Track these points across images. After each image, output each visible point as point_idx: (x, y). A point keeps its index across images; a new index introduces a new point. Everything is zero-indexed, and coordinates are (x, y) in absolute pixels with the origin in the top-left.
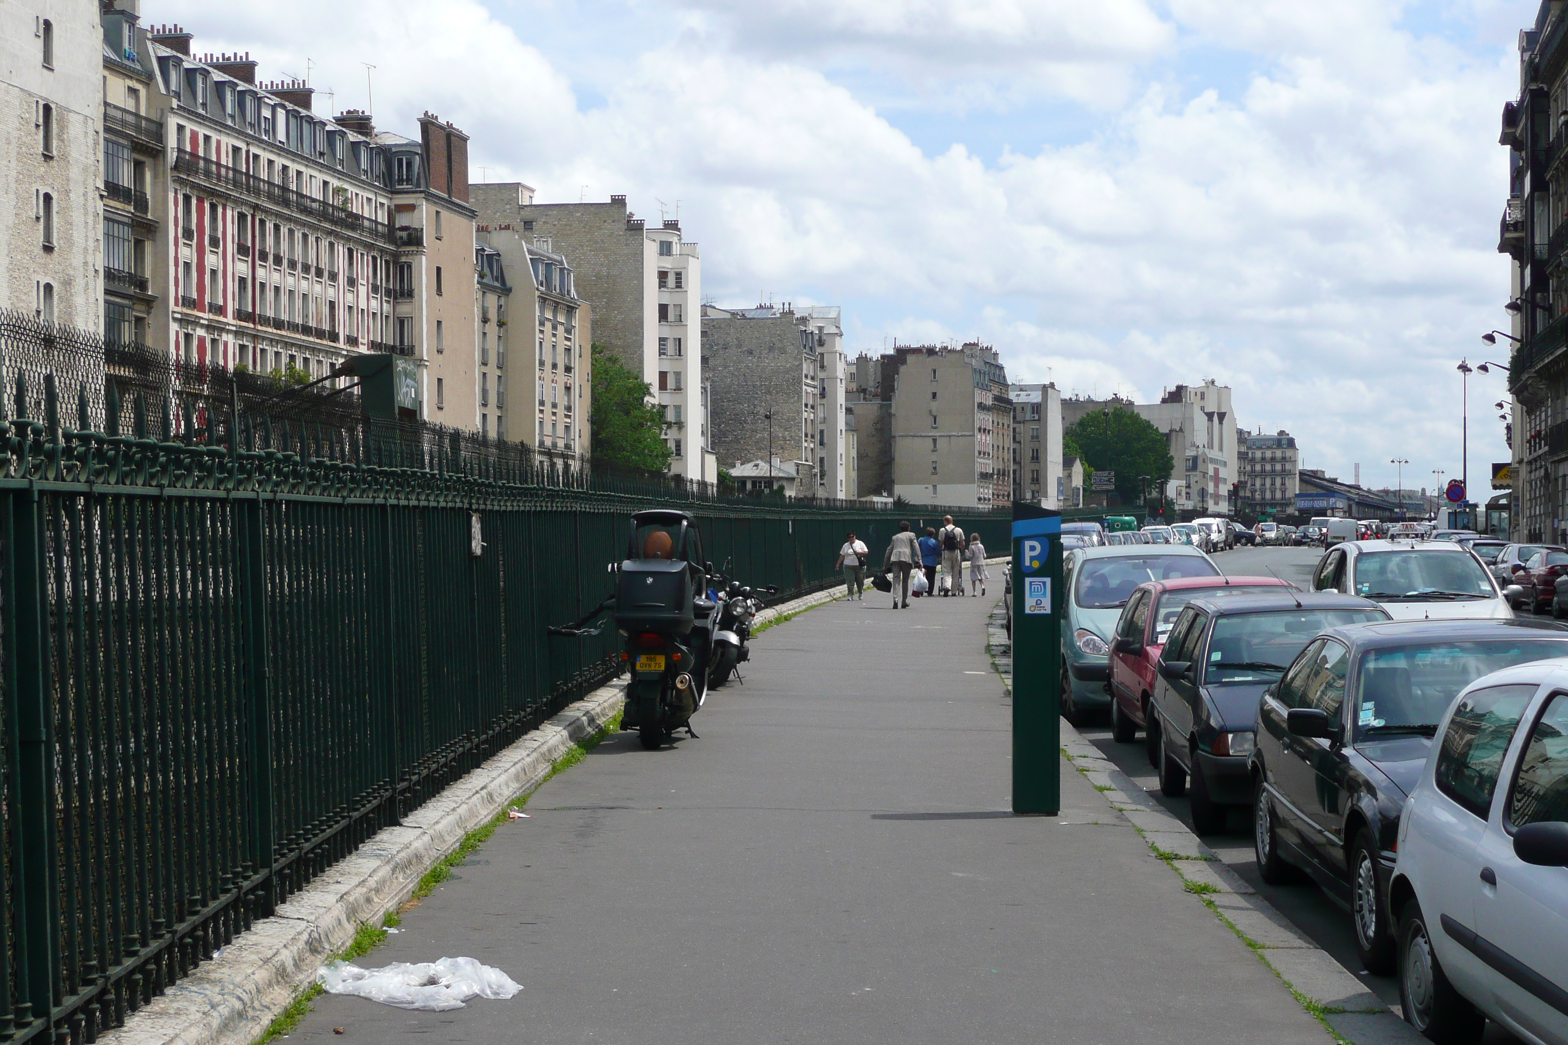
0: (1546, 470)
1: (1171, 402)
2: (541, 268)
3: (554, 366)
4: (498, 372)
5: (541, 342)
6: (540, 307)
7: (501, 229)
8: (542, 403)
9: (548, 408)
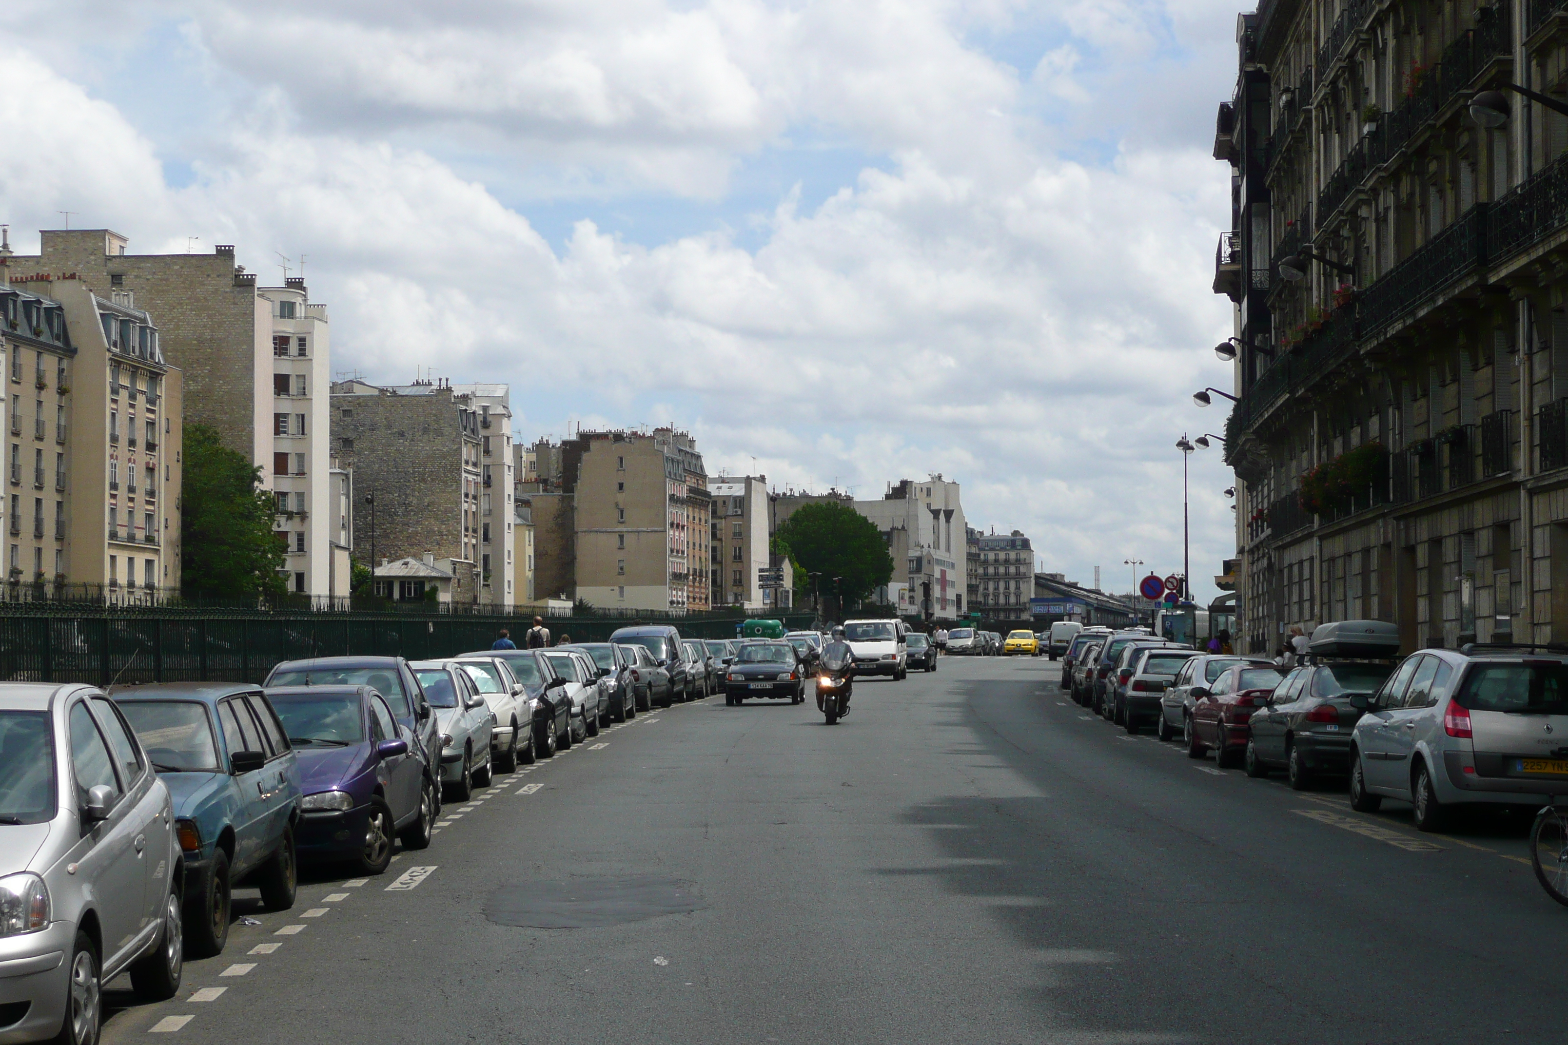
0: (1270, 559)
1: (896, 498)
2: (114, 326)
3: (132, 443)
4: (59, 449)
5: (113, 415)
6: (113, 372)
7: (65, 278)
8: (114, 486)
9: (122, 492)
